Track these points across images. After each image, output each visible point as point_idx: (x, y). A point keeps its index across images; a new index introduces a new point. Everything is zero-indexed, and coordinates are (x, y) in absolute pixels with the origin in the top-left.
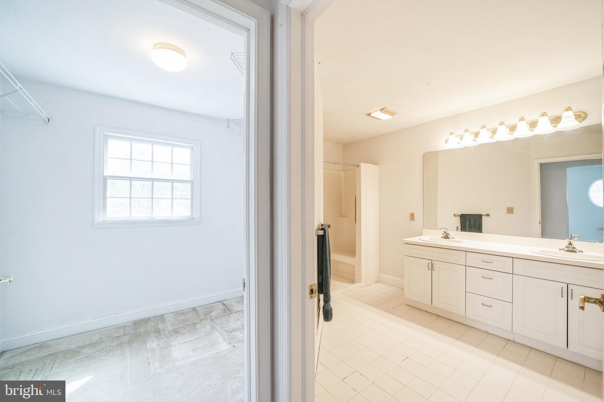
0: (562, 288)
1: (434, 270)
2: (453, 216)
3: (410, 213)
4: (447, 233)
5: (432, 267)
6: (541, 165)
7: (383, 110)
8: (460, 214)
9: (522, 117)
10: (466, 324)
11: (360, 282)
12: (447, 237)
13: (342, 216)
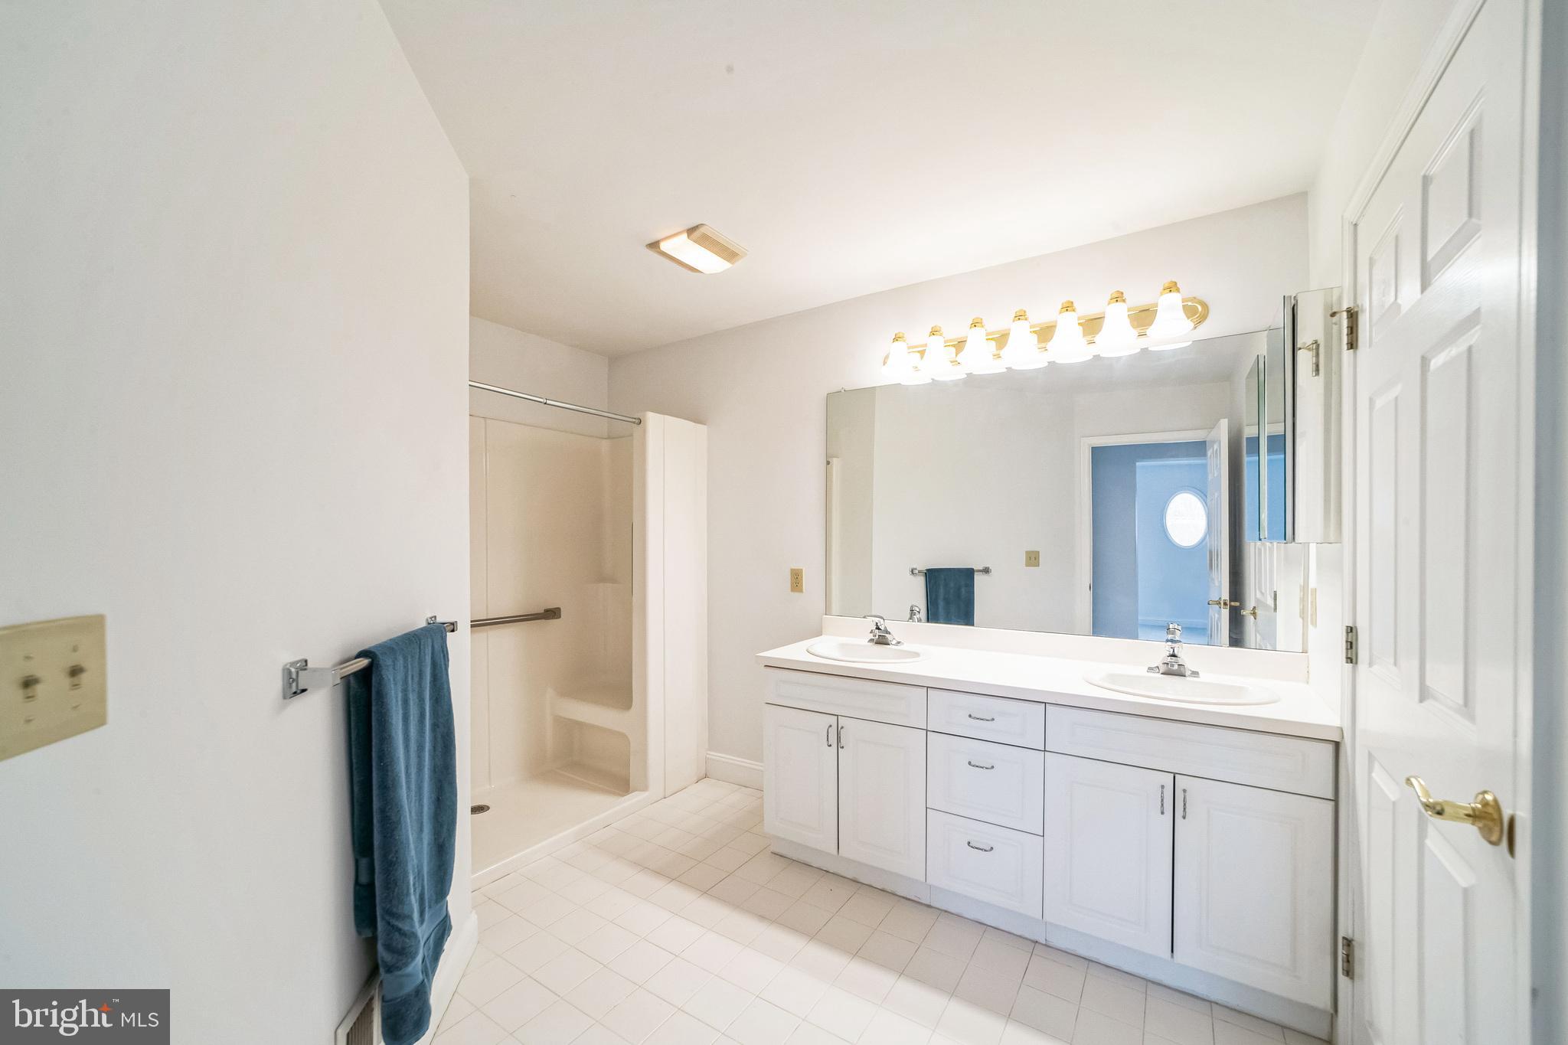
0: (1163, 787)
1: (843, 747)
2: (908, 573)
3: (792, 570)
4: (882, 628)
5: (837, 739)
6: (1096, 451)
7: (697, 234)
8: (924, 568)
9: (1069, 302)
10: (928, 903)
11: (645, 788)
12: (882, 641)
13: (602, 579)
